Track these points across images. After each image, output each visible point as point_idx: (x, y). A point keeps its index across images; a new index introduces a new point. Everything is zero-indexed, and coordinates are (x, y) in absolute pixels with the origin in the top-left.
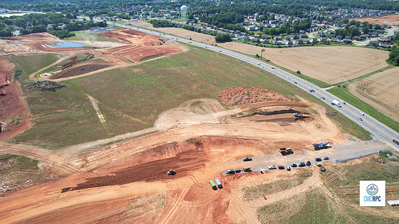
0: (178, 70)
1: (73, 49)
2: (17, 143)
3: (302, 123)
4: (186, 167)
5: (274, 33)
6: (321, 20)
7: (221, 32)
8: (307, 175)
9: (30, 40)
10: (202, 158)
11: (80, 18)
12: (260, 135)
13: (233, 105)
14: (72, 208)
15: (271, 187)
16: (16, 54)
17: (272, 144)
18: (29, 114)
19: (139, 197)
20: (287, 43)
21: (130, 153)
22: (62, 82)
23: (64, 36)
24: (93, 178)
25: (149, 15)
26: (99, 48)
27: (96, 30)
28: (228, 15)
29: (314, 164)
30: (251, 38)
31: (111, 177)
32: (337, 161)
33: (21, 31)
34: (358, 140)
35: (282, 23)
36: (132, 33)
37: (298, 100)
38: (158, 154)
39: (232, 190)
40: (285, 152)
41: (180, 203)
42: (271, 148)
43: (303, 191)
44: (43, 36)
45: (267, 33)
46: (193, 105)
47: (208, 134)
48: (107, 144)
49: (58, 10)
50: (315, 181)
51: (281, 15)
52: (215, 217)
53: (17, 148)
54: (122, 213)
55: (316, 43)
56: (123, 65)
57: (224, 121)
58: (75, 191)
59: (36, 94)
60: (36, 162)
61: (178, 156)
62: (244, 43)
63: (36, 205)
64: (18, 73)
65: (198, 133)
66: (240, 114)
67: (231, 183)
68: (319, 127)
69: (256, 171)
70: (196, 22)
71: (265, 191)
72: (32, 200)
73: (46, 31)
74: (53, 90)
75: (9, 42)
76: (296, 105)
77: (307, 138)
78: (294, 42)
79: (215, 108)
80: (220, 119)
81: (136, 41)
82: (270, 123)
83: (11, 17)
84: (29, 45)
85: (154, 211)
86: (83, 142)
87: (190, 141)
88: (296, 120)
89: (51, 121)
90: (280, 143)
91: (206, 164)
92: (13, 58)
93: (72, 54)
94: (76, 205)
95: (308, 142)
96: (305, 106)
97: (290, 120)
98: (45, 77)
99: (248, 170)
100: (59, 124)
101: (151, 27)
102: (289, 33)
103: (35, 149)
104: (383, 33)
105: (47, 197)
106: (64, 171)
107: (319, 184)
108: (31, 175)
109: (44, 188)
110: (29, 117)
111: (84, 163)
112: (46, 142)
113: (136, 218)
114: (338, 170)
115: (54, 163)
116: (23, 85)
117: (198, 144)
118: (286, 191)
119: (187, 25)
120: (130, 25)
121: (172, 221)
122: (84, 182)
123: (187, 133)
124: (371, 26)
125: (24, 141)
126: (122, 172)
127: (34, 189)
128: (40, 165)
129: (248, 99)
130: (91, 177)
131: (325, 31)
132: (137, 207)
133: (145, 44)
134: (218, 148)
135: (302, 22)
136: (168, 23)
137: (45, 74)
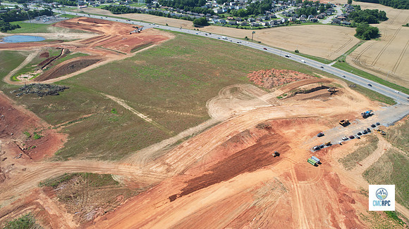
0: (183, 58)
2: (66, 159)
8: (374, 141)
10: (281, 141)
11: (9, 5)
12: (314, 112)
13: (271, 87)
14: (198, 214)
15: (357, 155)
17: (330, 119)
18: (45, 125)
19: (257, 188)
20: (263, 24)
21: (209, 148)
24: (192, 180)
26: (67, 41)
27: (45, 20)
29: (373, 130)
31: (210, 175)
32: (388, 125)
37: (319, 77)
38: (238, 144)
39: (330, 163)
41: (298, 185)
42: (331, 122)
43: (383, 153)
45: (237, 15)
46: (232, 91)
48: (176, 144)
52: (335, 189)
53: (72, 165)
55: (288, 22)
56: (115, 57)
57: (275, 103)
58: (184, 197)
59: (34, 100)
60: (108, 176)
61: (259, 141)
65: (261, 118)
66: (284, 95)
67: (325, 157)
68: (352, 99)
69: (335, 143)
71: (356, 159)
74: (55, 93)
76: (323, 82)
77: (351, 109)
78: (269, 23)
79: (256, 92)
80: (270, 101)
85: (282, 197)
86: (147, 145)
87: (260, 126)
95: (354, 113)
97: (327, 95)
99: (329, 144)
100: (100, 131)
101: (109, 13)
102: (257, 14)
103: (94, 163)
104: (334, 11)
105: (159, 209)
106: (151, 180)
107: (389, 146)
108: (116, 191)
109: (146, 201)
110: (49, 128)
111: (166, 167)
112: (101, 153)
113: (272, 207)
114: (393, 132)
115: (131, 174)
116: (6, 91)
117: (268, 128)
118: (371, 156)
119: (150, 10)
120: (83, 12)
121: (304, 201)
122: (185, 185)
123: (250, 119)
124: (323, 5)
125: (73, 156)
126: (217, 168)
127: (135, 204)
128: (116, 178)
129: (278, 80)
130: (188, 179)
131: (287, 11)
132: (264, 196)
133: (120, 32)
134: (288, 129)
135: (262, 2)
136: (129, 9)
137: (23, 76)
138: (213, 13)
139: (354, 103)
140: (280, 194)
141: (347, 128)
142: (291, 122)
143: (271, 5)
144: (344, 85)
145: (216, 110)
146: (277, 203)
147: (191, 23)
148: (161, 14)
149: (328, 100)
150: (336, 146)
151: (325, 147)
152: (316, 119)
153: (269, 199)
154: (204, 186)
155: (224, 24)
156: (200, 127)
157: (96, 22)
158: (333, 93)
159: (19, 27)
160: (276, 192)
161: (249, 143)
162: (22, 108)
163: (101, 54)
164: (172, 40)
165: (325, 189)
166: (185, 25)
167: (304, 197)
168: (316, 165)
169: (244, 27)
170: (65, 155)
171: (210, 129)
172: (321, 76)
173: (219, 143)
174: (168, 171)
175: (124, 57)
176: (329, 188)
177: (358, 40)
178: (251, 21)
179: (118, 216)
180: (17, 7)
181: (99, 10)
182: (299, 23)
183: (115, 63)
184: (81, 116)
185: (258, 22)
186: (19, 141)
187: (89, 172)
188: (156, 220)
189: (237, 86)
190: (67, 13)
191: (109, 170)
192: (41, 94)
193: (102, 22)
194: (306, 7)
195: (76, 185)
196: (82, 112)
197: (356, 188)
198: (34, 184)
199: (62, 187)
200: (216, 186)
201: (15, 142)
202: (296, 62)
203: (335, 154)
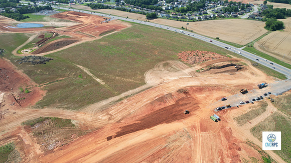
5: (184, 11)
7: (150, 12)
10: (194, 102)
11: (24, 3)
12: (222, 82)
15: (249, 115)
19: (170, 135)
20: (197, 18)
21: (141, 105)
23: (20, 18)
24: (125, 127)
26: (58, 27)
29: (265, 97)
30: (171, 15)
31: (138, 124)
34: (280, 80)
35: (184, 3)
38: (162, 103)
39: (227, 120)
41: (200, 135)
42: (233, 90)
45: (179, 12)
46: (164, 65)
48: (119, 100)
52: (228, 139)
53: (46, 112)
55: (215, 17)
56: (88, 39)
58: (117, 138)
59: (29, 67)
60: (69, 120)
61: (177, 102)
62: (167, 19)
64: (1, 51)
65: (182, 85)
66: (201, 69)
67: (224, 116)
68: (253, 74)
70: (123, 4)
71: (247, 118)
74: (43, 63)
76: (232, 61)
77: (250, 81)
78: (201, 17)
79: (182, 67)
82: (223, 74)
85: (187, 142)
86: (98, 101)
87: (180, 91)
88: (237, 70)
91: (199, 105)
94: (126, 148)
95: (252, 84)
96: (237, 61)
97: (234, 71)
99: (229, 106)
100: (68, 89)
101: (90, 9)
102: (194, 11)
103: (61, 111)
104: (252, 9)
105: (98, 146)
106: (97, 125)
107: (275, 110)
108: (72, 131)
109: (91, 139)
110: (36, 86)
111: (109, 116)
112: (67, 105)
113: (178, 149)
114: (280, 99)
115: (84, 120)
116: (12, 60)
117: (186, 93)
118: (259, 117)
119: (118, 7)
120: (72, 8)
121: (203, 147)
122: (120, 130)
123: (173, 86)
124: (243, 5)
125: (48, 105)
126: (144, 119)
127: (83, 141)
128: (73, 122)
129: (199, 59)
130: (122, 126)
131: (216, 9)
132: (173, 141)
133: (94, 22)
134: (200, 94)
135: (198, 2)
136: (103, 6)
137: (25, 50)
138: (162, 10)
139: (254, 77)
140: (185, 140)
141: (245, 95)
142: (203, 89)
143: (204, 4)
144: (249, 63)
145: (151, 79)
146: (182, 147)
147: (145, 17)
148: (124, 10)
149: (234, 74)
150: (234, 108)
151: (226, 108)
152: (223, 87)
153: (177, 143)
154: (133, 131)
155: (168, 17)
156: (137, 90)
157: (79, 14)
158: (239, 69)
159: (28, 17)
160: (183, 139)
161: (170, 102)
162: (20, 72)
163: (78, 36)
164: (129, 29)
165: (220, 139)
166: (141, 18)
167: (203, 143)
168: (216, 121)
169: (182, 20)
170: (42, 105)
171: (144, 92)
172: (232, 56)
173: (149, 102)
174: (110, 119)
175: (94, 39)
176: (223, 138)
177: (267, 31)
178: (188, 16)
179: (71, 148)
180: (29, 4)
181: (82, 7)
182: (223, 18)
183: (87, 43)
184: (58, 79)
185: (193, 17)
186: (16, 94)
187: (56, 117)
188: (95, 153)
189: (168, 62)
190: (61, 8)
191: (70, 116)
192: (34, 63)
193: (83, 14)
194: (230, 6)
195: (46, 125)
196: (58, 76)
197: (244, 139)
198: (18, 123)
199: (37, 126)
200: (141, 132)
201: (13, 94)
202: (216, 46)
203: (233, 114)
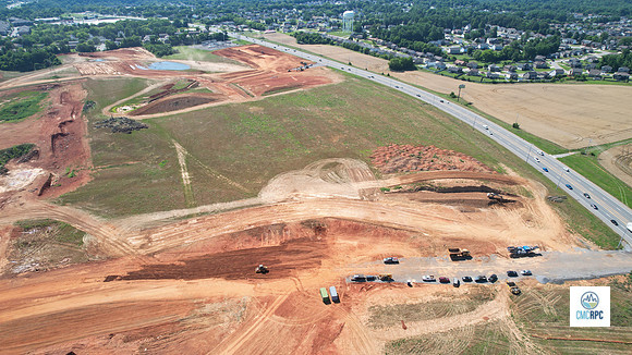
0: (316, 111)
1: (171, 72)
2: (64, 204)
3: (500, 211)
4: (292, 263)
5: (491, 59)
6: (579, 38)
7: (401, 54)
8: (485, 297)
9: (116, 57)
10: (319, 252)
11: (192, 27)
12: (422, 223)
13: (389, 172)
14: (112, 306)
15: (418, 311)
16: (93, 78)
17: (437, 241)
18: (90, 164)
19: (209, 302)
20: (509, 76)
21: (213, 233)
22: (144, 120)
23: (163, 53)
24: (152, 266)
25: (295, 24)
26: (209, 73)
27: (211, 46)
28: (417, 27)
29: (503, 280)
30: (448, 65)
31: (178, 267)
32: (546, 280)
33: (108, 45)
34: (594, 247)
35: (508, 42)
36: (263, 51)
37: (502, 172)
38: (254, 240)
39: (354, 308)
40: (457, 256)
41: (267, 318)
42: (435, 247)
43: (472, 323)
44: (134, 53)
45: (479, 59)
46: (326, 167)
47: (338, 215)
48: (183, 217)
49: (164, 15)
50: (498, 310)
51: (509, 30)
52: (315, 346)
54: (178, 322)
55: (560, 77)
56: (238, 99)
57: (368, 197)
58: (123, 281)
59: (105, 135)
60: (82, 234)
61: (284, 245)
62: (436, 73)
63: (66, 295)
64: (89, 104)
65: (322, 213)
66: (397, 187)
67: (354, 296)
68: (528, 219)
69: (401, 281)
70: (365, 37)
71: (407, 315)
72: (63, 287)
73: (141, 46)
74: (129, 131)
75: (88, 61)
76: (495, 180)
77: (503, 235)
78: (521, 75)
79: (359, 175)
80: (363, 193)
81: (265, 64)
82: (444, 206)
83: (100, 25)
84: (113, 65)
85: (225, 325)
86: (151, 211)
87: (307, 224)
88: (490, 204)
89: (114, 177)
90: (453, 239)
91: (323, 261)
92: (88, 83)
93: (168, 79)
94: (119, 302)
95: (501, 243)
96: (512, 182)
97: (480, 204)
98: (123, 111)
99: (387, 279)
100: (125, 182)
101: (293, 42)
102: (517, 60)
103: (85, 215)
106: (116, 251)
107: (504, 315)
108: (71, 252)
109: (83, 272)
110: (89, 168)
111: (146, 241)
113: (196, 332)
114: (543, 294)
115: (104, 238)
116: (91, 122)
117: (319, 229)
118: (442, 320)
120: (263, 38)
122: (139, 269)
123: (304, 210)
125: (73, 202)
126: (194, 261)
127: (70, 272)
128: (86, 238)
129: (417, 164)
130: (150, 263)
132: (203, 315)
133: (279, 68)
134: (348, 239)
135: (543, 41)
136: (322, 38)
137: (125, 107)
144: (540, 194)
147: (385, 65)
148: (357, 49)
149: (473, 211)
150: (401, 285)
151: (377, 281)
152: (413, 235)
155: (441, 70)
156: (231, 204)
160: (224, 316)
161: (274, 242)
162: (86, 142)
163: (227, 93)
165: (300, 341)
166: (377, 67)
169: (471, 78)
172: (509, 171)
173: (230, 231)
175: (247, 100)
176: (307, 341)
178: (494, 69)
184: (127, 162)
185: (504, 72)
187: (70, 224)
190: (245, 38)
191: (90, 227)
192: (116, 130)
193: (271, 52)
195: (45, 233)
196: (132, 157)
198: (13, 221)
199: (32, 232)
200: (170, 282)
203: (380, 296)
